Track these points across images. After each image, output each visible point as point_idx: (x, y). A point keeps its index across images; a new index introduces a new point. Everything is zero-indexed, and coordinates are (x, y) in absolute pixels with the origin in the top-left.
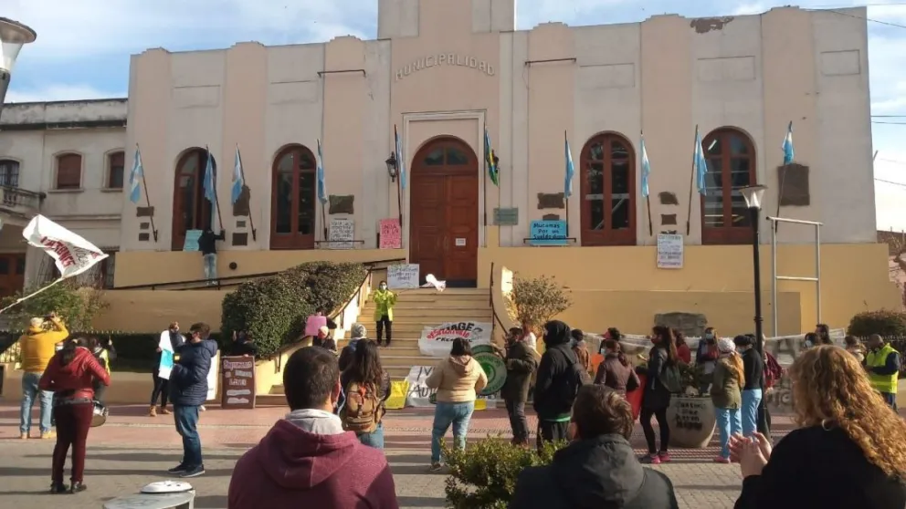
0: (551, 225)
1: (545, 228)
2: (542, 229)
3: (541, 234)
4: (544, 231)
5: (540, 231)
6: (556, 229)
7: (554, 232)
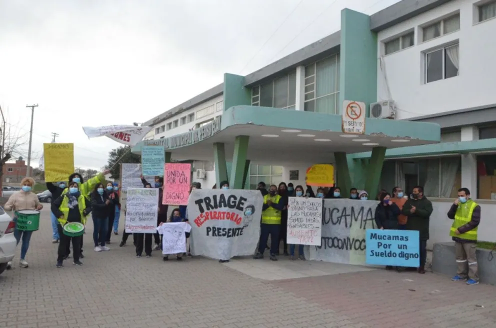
0: (396, 237)
1: (387, 242)
2: (383, 242)
3: (382, 250)
4: (385, 246)
5: (379, 245)
6: (403, 243)
7: (400, 247)
